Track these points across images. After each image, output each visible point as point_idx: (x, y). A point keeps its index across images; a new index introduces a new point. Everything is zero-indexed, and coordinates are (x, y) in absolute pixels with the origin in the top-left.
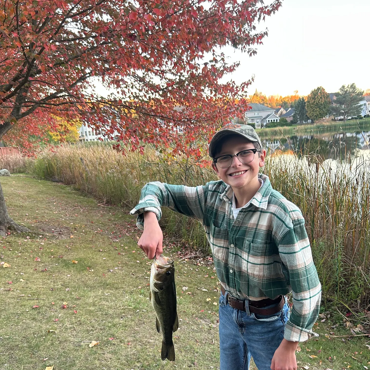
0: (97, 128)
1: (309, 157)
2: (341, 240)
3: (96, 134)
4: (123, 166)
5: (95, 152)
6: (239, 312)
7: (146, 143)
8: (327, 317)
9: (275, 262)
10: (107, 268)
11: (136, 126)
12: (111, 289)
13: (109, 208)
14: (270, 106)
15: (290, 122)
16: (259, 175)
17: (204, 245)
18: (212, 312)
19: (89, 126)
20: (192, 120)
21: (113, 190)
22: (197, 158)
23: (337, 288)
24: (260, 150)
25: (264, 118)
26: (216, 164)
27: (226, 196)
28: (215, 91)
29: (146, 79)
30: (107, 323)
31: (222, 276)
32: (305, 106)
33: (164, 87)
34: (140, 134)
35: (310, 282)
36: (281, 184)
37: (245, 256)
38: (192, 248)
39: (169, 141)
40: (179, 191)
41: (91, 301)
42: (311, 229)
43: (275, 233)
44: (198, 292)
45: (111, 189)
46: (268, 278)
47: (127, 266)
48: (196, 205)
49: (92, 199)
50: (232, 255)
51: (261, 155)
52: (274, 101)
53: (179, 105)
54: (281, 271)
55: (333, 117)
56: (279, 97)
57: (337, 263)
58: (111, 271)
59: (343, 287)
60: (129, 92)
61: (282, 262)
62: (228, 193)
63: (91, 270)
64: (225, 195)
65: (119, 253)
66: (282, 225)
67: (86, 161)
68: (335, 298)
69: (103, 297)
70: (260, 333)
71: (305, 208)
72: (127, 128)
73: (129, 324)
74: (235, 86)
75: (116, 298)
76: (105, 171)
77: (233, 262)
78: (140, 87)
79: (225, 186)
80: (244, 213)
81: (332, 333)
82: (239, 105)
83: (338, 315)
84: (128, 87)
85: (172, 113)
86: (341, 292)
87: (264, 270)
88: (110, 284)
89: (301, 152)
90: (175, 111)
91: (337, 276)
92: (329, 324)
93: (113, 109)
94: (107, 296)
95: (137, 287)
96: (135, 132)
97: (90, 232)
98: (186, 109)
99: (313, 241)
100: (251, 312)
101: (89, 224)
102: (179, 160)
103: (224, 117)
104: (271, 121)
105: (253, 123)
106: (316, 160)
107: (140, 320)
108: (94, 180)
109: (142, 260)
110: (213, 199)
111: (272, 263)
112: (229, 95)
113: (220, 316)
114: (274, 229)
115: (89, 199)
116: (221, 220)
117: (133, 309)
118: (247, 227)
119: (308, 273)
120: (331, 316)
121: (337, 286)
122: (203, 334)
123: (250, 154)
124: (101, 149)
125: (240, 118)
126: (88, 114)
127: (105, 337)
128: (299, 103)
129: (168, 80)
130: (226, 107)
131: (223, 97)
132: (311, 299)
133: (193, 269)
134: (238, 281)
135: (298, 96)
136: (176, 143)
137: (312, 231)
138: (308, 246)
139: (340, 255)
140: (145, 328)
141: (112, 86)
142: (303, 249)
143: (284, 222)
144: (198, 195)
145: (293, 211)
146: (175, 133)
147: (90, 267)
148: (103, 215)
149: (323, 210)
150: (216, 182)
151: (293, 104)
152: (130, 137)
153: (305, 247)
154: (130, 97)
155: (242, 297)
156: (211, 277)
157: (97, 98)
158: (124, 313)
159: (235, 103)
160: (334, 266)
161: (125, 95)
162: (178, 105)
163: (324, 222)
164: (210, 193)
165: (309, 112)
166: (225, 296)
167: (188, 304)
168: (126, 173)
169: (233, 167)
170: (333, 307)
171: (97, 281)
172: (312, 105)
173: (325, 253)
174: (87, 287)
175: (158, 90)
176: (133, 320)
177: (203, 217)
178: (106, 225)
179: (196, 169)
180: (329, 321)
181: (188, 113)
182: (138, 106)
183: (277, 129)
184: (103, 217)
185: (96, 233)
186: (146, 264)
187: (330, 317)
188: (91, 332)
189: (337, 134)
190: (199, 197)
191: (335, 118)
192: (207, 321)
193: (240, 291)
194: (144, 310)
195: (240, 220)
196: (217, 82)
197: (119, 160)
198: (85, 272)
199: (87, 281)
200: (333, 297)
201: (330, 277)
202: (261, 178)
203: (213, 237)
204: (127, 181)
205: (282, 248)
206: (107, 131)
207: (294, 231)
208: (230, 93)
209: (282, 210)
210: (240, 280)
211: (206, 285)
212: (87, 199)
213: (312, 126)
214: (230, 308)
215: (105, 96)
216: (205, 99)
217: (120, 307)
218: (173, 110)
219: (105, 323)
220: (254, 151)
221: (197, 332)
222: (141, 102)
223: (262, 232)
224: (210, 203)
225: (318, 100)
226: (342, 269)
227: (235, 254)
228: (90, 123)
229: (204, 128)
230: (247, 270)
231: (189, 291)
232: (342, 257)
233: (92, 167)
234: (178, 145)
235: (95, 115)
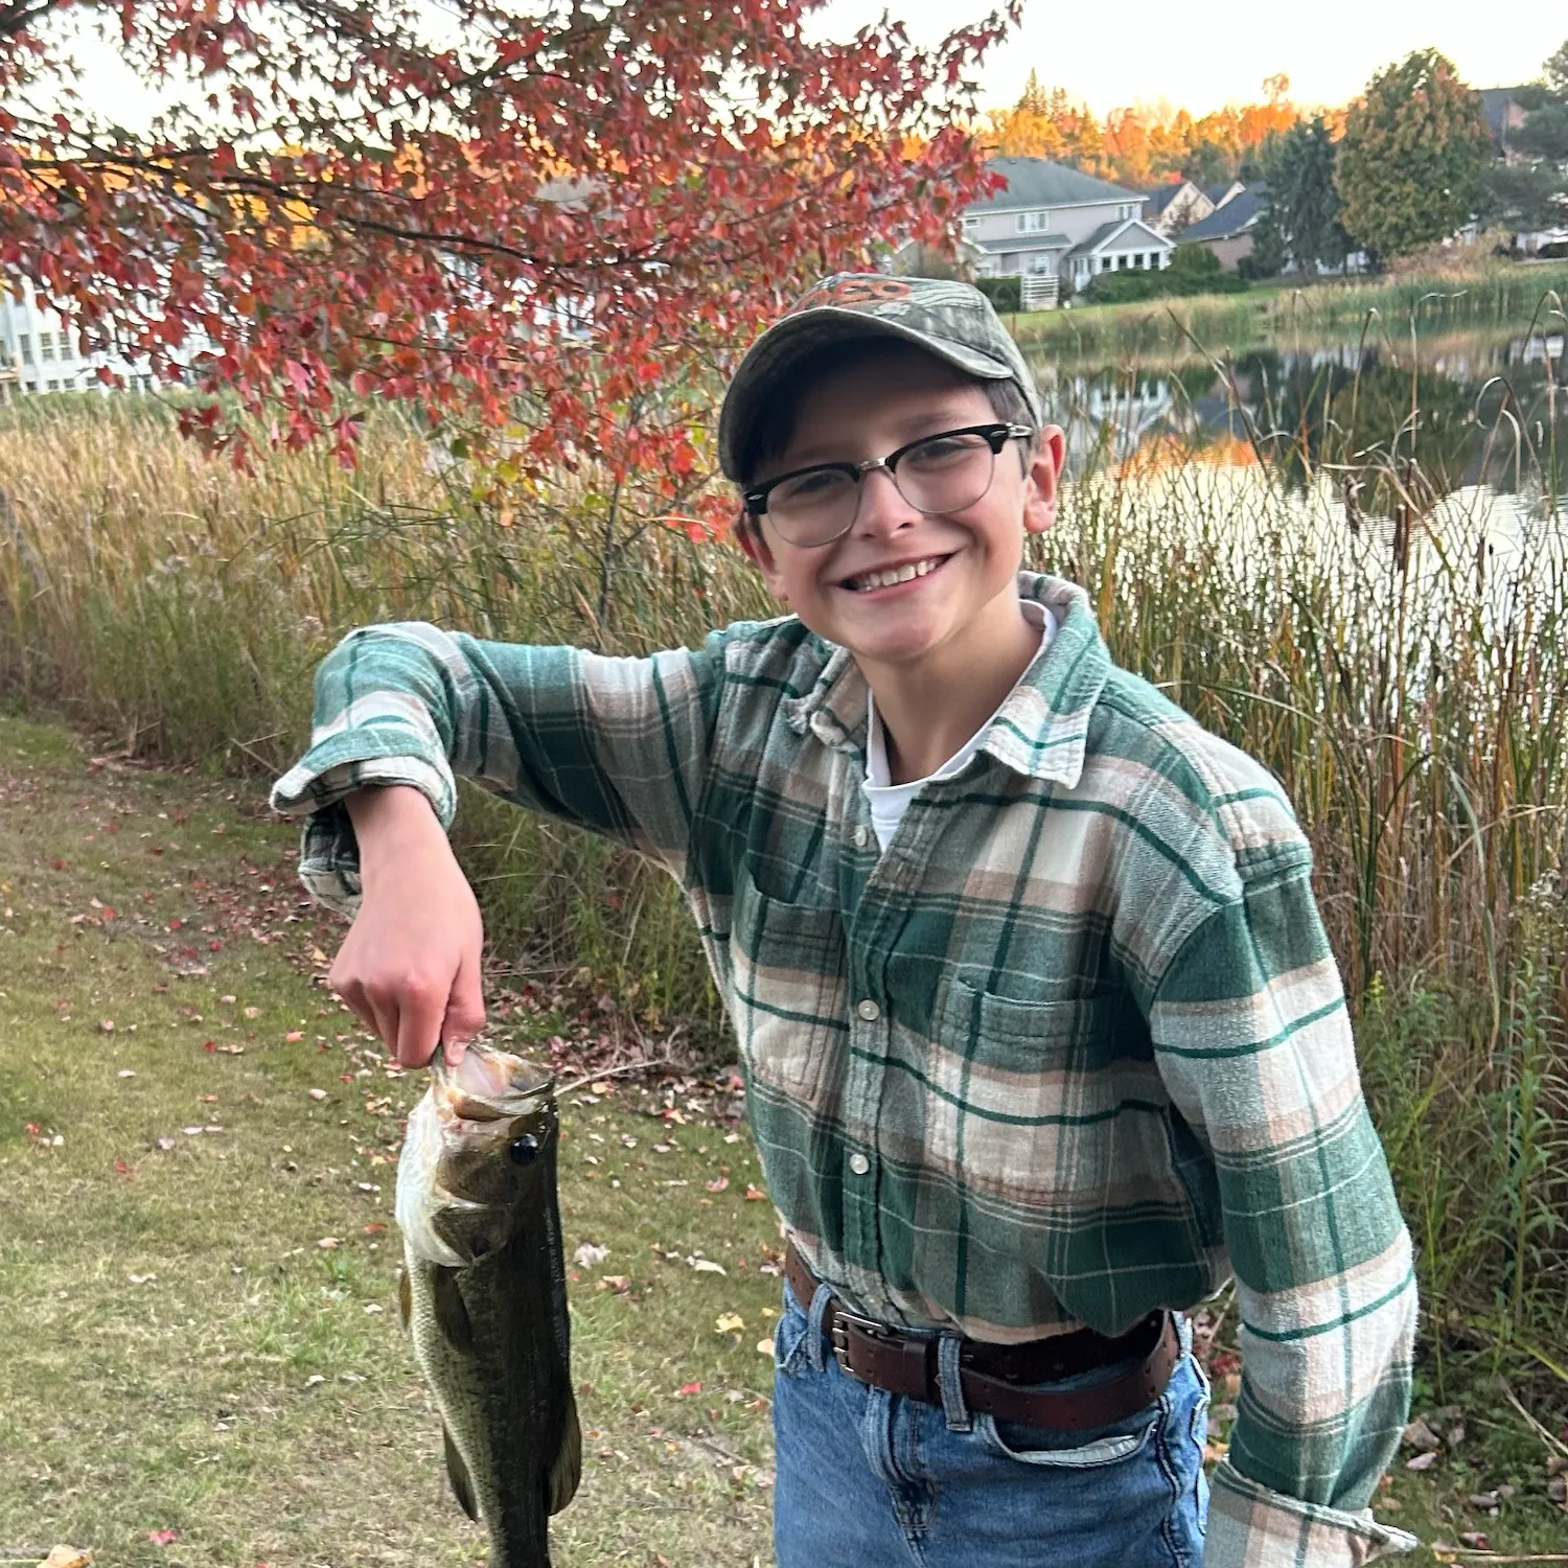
0: (92, 310)
1: (1355, 474)
2: (1544, 979)
3: (86, 349)
4: (240, 536)
5: (75, 454)
6: (902, 1412)
7: (372, 402)
8: (1443, 1441)
9: (1127, 1104)
10: (143, 1130)
11: (318, 297)
12: (161, 1252)
13: (158, 784)
14: (1115, 175)
15: (1234, 266)
16: (1023, 582)
17: (706, 1000)
18: (752, 1398)
19: (42, 302)
20: (650, 259)
21: (177, 677)
22: (674, 483)
23: (1510, 1265)
24: (1027, 431)
25: (1077, 249)
26: (764, 519)
27: (829, 712)
28: (787, 84)
29: (376, 21)
30: (139, 1445)
31: (801, 1195)
32: (1333, 167)
33: (485, 67)
34: (338, 345)
35: (1346, 1229)
36: (1179, 642)
37: (946, 1070)
38: (637, 1017)
39: (505, 384)
40: (548, 679)
41: (47, 1314)
42: (1357, 907)
43: (1133, 929)
44: (669, 1276)
45: (169, 670)
46: (1089, 1202)
47: (258, 1117)
48: (650, 766)
49: (58, 731)
50: (864, 1065)
51: (1034, 459)
52: (1141, 142)
53: (571, 171)
54: (1163, 1164)
55: (1503, 237)
56: (1172, 119)
57: (1514, 1116)
58: (166, 1144)
59: (1548, 1261)
60: (274, 97)
61: (1173, 1107)
62: (836, 694)
63: (51, 1137)
64: (819, 706)
65: (209, 1045)
66: (1175, 881)
67: (23, 505)
68: (1500, 1326)
69: (114, 1295)
70: (1029, 1536)
71: (1322, 785)
72: (264, 312)
73: (265, 1457)
74: (908, 55)
75: (192, 1301)
76: (131, 564)
77: (873, 1107)
78: (338, 66)
79: (822, 650)
80: (937, 812)
81: (1472, 1536)
82: (925, 166)
83: (1513, 1426)
84: (269, 70)
85: (525, 219)
86: (1535, 1291)
87: (1060, 1156)
88: (160, 1219)
89: (1301, 447)
90: (547, 208)
91: (1514, 1196)
92: (1460, 1483)
93: (181, 201)
94: (139, 1290)
95: (313, 1238)
96: (307, 330)
97: (45, 917)
98: (608, 197)
99: (1367, 985)
100: (974, 1408)
101: (39, 872)
102: (566, 499)
103: (838, 242)
104: (1122, 261)
105: (1012, 274)
106: (1395, 493)
107: (328, 1433)
108: (71, 616)
109: (340, 1087)
110: (756, 730)
111: (1106, 1115)
112: (867, 108)
113: (780, 1433)
114: (1122, 908)
115: (40, 728)
116: (800, 855)
117: (289, 1365)
118: (959, 897)
119: (1331, 1171)
120: (1473, 1434)
121: (1510, 1256)
122: (694, 1525)
123: (969, 458)
124: (110, 435)
125: (930, 249)
126: (40, 232)
127: (128, 1524)
128: (1296, 151)
129: (504, 26)
130: (848, 179)
131: (834, 120)
132: (1354, 1324)
133: (641, 1140)
134: (898, 1227)
135: (1288, 108)
136: (546, 399)
137: (1364, 923)
138: (1334, 1007)
139: (1531, 1067)
140: (358, 1481)
141: (177, 64)
142: (1300, 1023)
143: (1183, 865)
144: (664, 708)
145: (1241, 796)
146: (542, 340)
147: (43, 1122)
148: (117, 825)
149: (1434, 796)
150: (767, 624)
151: (1257, 158)
152: (282, 363)
153: (1315, 1016)
154: (280, 129)
155: (923, 1320)
156: (744, 1190)
157: (88, 138)
158: (235, 1387)
159: (905, 155)
160: (1494, 1137)
161: (255, 116)
162: (563, 169)
163: (1434, 869)
164: (734, 694)
165: (1354, 206)
166: (816, 1312)
167: (608, 1347)
168: (255, 579)
169: (867, 537)
170: (1481, 1383)
171: (84, 1205)
172: (1372, 165)
173: (1438, 1056)
174: (24, 1238)
175: (446, 84)
176: (289, 1434)
177: (685, 842)
178: (138, 878)
179: (664, 553)
180: (1456, 1466)
181: (621, 218)
182: (327, 177)
183: (1156, 308)
184: (123, 834)
185: (81, 924)
186: (362, 1109)
187: (1465, 1441)
188: (47, 1496)
189: (1526, 340)
190: (666, 718)
191: (1514, 241)
192: (721, 1447)
193: (907, 1287)
194: (352, 1377)
195: (916, 856)
196: (798, 30)
197: (216, 503)
198: (17, 1151)
199: (27, 1199)
200: (1482, 1322)
201: (1466, 1199)
202: (1036, 597)
203: (754, 959)
204: (258, 622)
205: (1173, 1020)
206: (145, 330)
207: (1247, 915)
208: (877, 96)
209: (1175, 790)
210: (912, 1220)
211: (714, 1235)
212: (28, 727)
213: (1373, 289)
214: (842, 1383)
215: (139, 126)
216: (725, 132)
217: (211, 1353)
218: (531, 201)
219: (127, 1443)
220: (995, 438)
221: (658, 1513)
222: (348, 159)
223: (1048, 922)
224: (732, 751)
225: (1413, 131)
226: (1543, 1155)
227: (888, 1061)
228: (46, 281)
229: (718, 303)
230: (960, 1155)
231: (616, 1272)
232: (1544, 1084)
233: (59, 545)
234: (562, 410)
235: (81, 236)
